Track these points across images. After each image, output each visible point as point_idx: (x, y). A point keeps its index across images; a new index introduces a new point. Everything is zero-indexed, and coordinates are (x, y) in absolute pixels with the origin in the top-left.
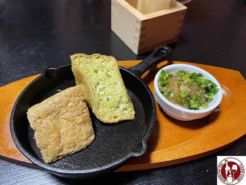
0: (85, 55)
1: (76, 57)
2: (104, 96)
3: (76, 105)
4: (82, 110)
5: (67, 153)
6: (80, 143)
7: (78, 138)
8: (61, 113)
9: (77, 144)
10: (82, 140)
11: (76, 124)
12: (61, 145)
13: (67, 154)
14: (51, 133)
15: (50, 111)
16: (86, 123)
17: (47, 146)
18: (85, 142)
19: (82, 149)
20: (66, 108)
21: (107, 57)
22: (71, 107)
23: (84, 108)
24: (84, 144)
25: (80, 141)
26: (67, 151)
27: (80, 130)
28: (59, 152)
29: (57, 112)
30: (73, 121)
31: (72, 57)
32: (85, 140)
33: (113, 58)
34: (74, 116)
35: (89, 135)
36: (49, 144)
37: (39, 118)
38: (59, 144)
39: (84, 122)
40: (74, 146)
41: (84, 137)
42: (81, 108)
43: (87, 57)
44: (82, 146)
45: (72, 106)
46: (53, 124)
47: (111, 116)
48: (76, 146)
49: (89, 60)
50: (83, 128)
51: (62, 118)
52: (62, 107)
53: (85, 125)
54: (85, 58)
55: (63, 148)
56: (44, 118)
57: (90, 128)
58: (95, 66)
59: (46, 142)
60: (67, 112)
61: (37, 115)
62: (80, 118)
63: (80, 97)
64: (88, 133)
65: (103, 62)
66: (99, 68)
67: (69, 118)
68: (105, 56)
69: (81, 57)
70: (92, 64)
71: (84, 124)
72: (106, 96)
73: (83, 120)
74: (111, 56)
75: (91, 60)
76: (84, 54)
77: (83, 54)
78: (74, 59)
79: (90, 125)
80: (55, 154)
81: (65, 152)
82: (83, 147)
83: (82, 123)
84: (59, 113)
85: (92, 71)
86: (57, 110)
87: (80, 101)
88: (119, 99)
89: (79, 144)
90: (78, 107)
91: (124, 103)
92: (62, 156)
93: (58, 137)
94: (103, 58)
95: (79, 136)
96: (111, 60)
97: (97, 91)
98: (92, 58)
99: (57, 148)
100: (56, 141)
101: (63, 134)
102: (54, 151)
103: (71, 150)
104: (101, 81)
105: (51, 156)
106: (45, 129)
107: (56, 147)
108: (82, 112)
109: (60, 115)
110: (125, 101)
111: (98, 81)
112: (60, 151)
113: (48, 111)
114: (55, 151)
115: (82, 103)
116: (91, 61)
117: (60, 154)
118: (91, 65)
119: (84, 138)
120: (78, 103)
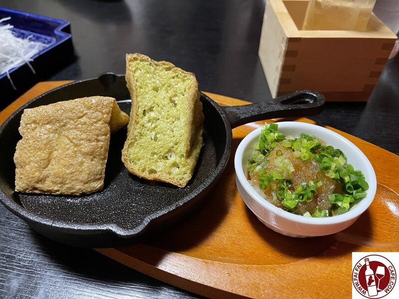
0: (150, 59)
1: (135, 59)
2: (151, 132)
3: (92, 124)
4: (98, 136)
5: (49, 189)
6: (73, 183)
7: (71, 173)
8: (67, 127)
9: (68, 182)
10: (77, 180)
11: (80, 151)
12: (45, 172)
13: (48, 191)
14: (40, 149)
15: (52, 118)
16: (95, 157)
17: (26, 164)
18: (82, 186)
19: (72, 193)
20: (75, 122)
21: (183, 72)
22: (83, 124)
23: (103, 133)
24: (78, 187)
25: (73, 180)
26: (49, 187)
27: (82, 163)
28: (37, 182)
29: (62, 124)
30: (76, 145)
31: (129, 57)
32: (81, 181)
33: (192, 77)
34: (82, 139)
35: (93, 177)
36: (29, 164)
37: (34, 122)
38: (42, 171)
39: (92, 154)
40: (61, 183)
41: (84, 176)
42: (97, 131)
43: (150, 64)
44: (73, 189)
45: (85, 123)
46: (47, 138)
47: (145, 165)
48: (65, 184)
49: (152, 69)
50: (87, 163)
51: (64, 135)
52: (71, 119)
53: (92, 160)
54: (148, 65)
55: (46, 178)
56: (41, 124)
57: (99, 168)
58: (158, 82)
59: (26, 160)
60: (76, 128)
61: (34, 116)
62: (89, 146)
63: (103, 114)
64: (91, 173)
65: (173, 78)
66: (163, 85)
67: (74, 138)
68: (179, 69)
69: (142, 60)
70: (154, 76)
71: (92, 157)
72: (154, 133)
73: (92, 150)
74: (191, 73)
75: (155, 69)
76: (148, 57)
77: (146, 57)
78: (131, 61)
79: (102, 164)
80: (30, 181)
81: (47, 186)
82: (74, 191)
83: (90, 154)
84: (64, 126)
85: (150, 87)
86: (62, 120)
87: (100, 121)
88: (171, 144)
89: (70, 183)
90: (93, 127)
91: (178, 155)
92: (40, 190)
93: (46, 159)
94: (176, 72)
95: (75, 171)
96: (188, 79)
97: (144, 119)
98: (158, 67)
99: (37, 174)
100: (41, 163)
101: (55, 159)
102: (31, 176)
103: (56, 188)
104: (156, 106)
105: (25, 182)
106: (34, 140)
107: (36, 171)
108: (96, 137)
109: (64, 130)
110: (180, 152)
111: (153, 106)
112: (40, 181)
113: (50, 117)
114: (32, 178)
115: (102, 124)
116: (154, 71)
117: (38, 186)
118: (154, 78)
119: (81, 178)
120: (95, 123)
